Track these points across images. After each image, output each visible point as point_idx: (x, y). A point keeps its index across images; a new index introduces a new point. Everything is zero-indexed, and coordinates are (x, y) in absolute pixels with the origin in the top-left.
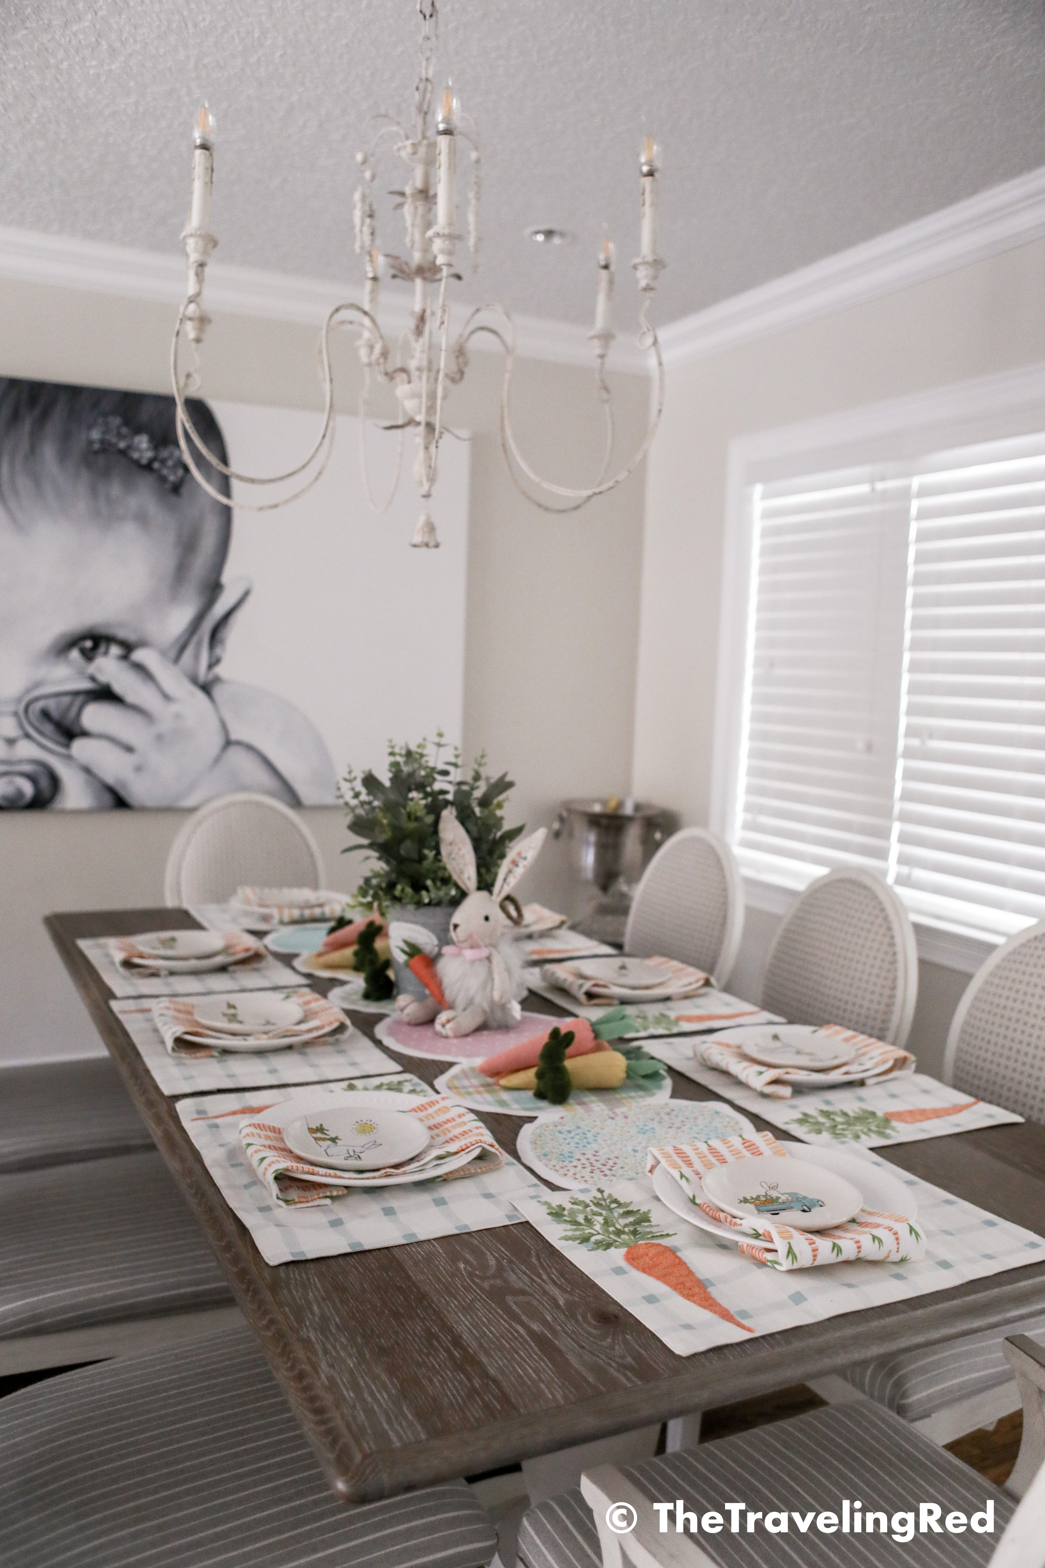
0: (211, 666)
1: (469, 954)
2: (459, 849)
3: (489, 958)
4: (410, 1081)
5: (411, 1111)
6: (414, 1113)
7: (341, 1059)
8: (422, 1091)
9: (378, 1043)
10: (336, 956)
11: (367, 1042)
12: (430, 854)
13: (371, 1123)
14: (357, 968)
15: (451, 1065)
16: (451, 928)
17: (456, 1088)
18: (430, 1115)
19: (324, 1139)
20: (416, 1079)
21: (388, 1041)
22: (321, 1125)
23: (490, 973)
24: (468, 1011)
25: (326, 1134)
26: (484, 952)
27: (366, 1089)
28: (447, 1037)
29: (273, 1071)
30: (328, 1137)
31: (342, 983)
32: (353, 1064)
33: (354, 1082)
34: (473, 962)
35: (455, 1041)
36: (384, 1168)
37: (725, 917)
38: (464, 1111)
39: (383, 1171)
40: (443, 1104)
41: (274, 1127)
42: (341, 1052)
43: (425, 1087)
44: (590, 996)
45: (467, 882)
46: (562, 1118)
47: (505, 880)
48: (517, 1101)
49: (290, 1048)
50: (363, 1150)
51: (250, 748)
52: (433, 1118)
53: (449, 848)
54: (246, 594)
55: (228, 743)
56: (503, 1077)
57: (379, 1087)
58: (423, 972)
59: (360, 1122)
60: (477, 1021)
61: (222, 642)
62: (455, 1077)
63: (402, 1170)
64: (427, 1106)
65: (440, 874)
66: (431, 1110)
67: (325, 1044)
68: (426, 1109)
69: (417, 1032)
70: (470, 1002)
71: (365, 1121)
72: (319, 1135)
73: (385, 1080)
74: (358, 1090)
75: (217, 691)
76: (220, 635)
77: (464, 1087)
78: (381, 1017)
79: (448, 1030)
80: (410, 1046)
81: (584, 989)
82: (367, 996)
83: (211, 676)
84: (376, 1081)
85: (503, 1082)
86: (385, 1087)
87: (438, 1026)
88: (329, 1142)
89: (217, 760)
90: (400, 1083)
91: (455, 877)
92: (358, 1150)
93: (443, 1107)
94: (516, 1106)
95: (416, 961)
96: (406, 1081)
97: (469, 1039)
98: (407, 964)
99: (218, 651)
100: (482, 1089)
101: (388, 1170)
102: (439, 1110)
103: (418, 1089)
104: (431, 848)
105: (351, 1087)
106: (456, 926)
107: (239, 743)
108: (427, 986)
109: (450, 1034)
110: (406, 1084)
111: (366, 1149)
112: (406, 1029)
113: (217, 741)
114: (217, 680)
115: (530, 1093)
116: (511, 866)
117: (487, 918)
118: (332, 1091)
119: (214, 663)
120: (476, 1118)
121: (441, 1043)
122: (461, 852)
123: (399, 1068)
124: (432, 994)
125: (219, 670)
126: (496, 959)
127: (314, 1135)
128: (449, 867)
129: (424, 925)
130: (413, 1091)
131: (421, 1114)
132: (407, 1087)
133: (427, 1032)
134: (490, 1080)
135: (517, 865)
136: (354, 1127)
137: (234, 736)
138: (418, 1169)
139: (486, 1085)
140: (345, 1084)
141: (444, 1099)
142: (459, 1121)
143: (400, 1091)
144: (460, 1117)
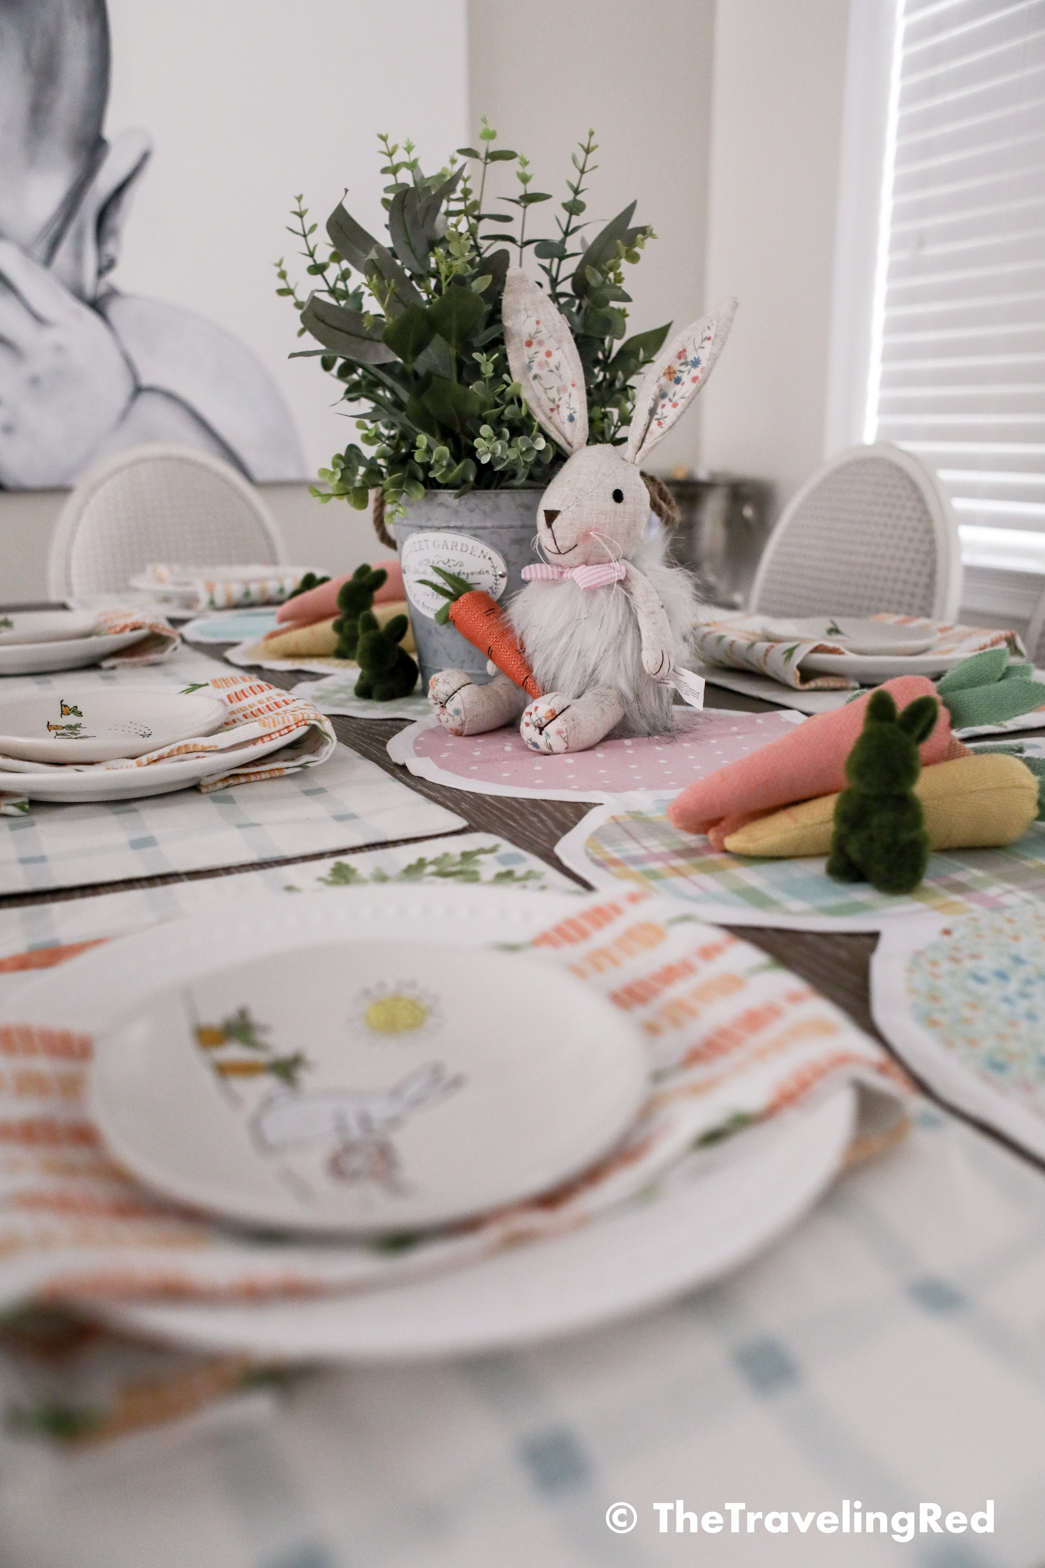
0: (101, 272)
1: (583, 576)
2: (549, 354)
3: (624, 584)
4: (492, 851)
5: (539, 943)
6: (546, 951)
7: (315, 809)
8: (530, 875)
9: (400, 771)
10: (302, 636)
11: (371, 770)
12: (486, 364)
13: (416, 994)
14: (341, 654)
15: (580, 810)
16: (541, 519)
17: (615, 862)
18: (603, 952)
19: (249, 1070)
20: (507, 847)
21: (418, 766)
22: (245, 1011)
23: (631, 612)
24: (588, 696)
25: (258, 1049)
26: (617, 571)
27: (382, 878)
28: (549, 753)
29: (141, 844)
30: (266, 1058)
31: (315, 676)
32: (343, 819)
33: (345, 859)
34: (592, 591)
35: (570, 760)
37: (932, 575)
40: (634, 915)
42: (314, 793)
43: (536, 863)
44: (807, 673)
45: (567, 428)
46: (947, 932)
47: (652, 412)
48: (794, 890)
49: (194, 788)
51: (170, 396)
52: (616, 962)
53: (528, 352)
54: (145, 157)
55: (138, 390)
56: (734, 829)
57: (414, 870)
58: (481, 625)
59: (377, 992)
60: (610, 718)
61: (115, 232)
62: (599, 835)
64: (586, 925)
65: (509, 412)
66: (602, 937)
67: (277, 777)
68: (585, 935)
69: (480, 748)
70: (591, 680)
71: (392, 989)
72: (234, 1052)
73: (430, 850)
74: (362, 882)
75: (114, 310)
76: (110, 223)
77: (635, 860)
78: (399, 724)
80: (470, 775)
81: (797, 659)
82: (364, 692)
83: (102, 288)
84: (408, 855)
85: (733, 842)
86: (431, 869)
87: (528, 732)
88: (268, 1084)
89: (124, 415)
90: (467, 856)
91: (540, 417)
93: (642, 926)
94: (797, 905)
95: (464, 606)
96: (482, 851)
97: (599, 754)
98: (445, 618)
99: (110, 248)
100: (679, 862)
102: (629, 933)
103: (520, 870)
104: (487, 349)
105: (342, 875)
107: (152, 390)
108: (490, 654)
109: (558, 745)
110: (481, 857)
112: (453, 742)
113: (122, 389)
114: (113, 293)
115: (819, 867)
116: (664, 380)
117: (618, 496)
118: (290, 889)
119: (105, 267)
120: (763, 959)
121: (539, 764)
122: (553, 361)
123: (460, 822)
124: (503, 669)
125: (114, 277)
126: (640, 586)
127: (216, 1054)
128: (525, 395)
129: (476, 533)
130: (506, 876)
131: (575, 952)
132: (489, 867)
133: (502, 745)
134: (692, 840)
135: (678, 381)
136: (359, 1010)
137: (146, 380)
139: (687, 852)
140: (326, 866)
141: (634, 898)
142: (708, 971)
143: (472, 877)
144: (708, 953)
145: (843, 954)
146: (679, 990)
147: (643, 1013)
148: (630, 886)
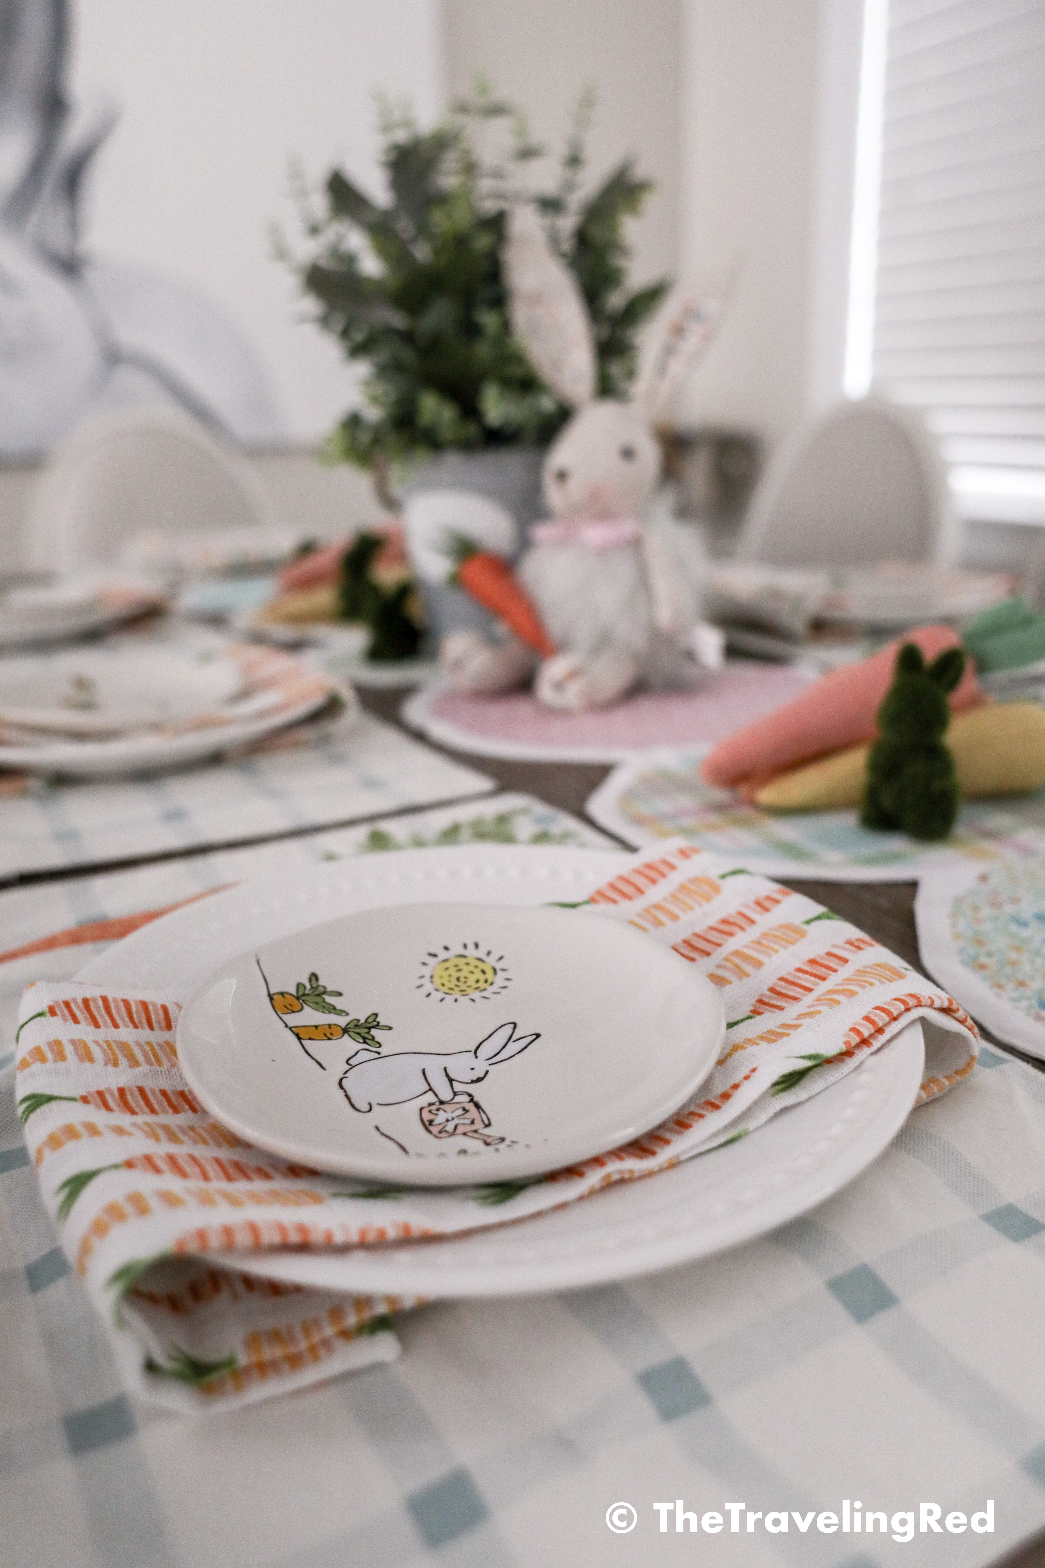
1: (591, 535)
3: (636, 544)
4: (524, 811)
5: (592, 901)
6: (603, 907)
7: (340, 776)
8: (566, 835)
9: (420, 737)
11: (392, 737)
13: (481, 953)
14: (344, 618)
16: (550, 479)
17: (648, 819)
18: (657, 907)
19: (328, 1033)
20: (539, 808)
21: (440, 733)
22: (314, 977)
23: (643, 572)
24: (603, 654)
25: (333, 1009)
26: (626, 528)
27: (419, 843)
28: (568, 713)
30: (342, 1021)
31: (319, 643)
32: (372, 783)
33: (380, 825)
35: (590, 719)
36: (597, 1161)
38: (774, 888)
39: (594, 1178)
40: (687, 869)
41: (144, 1005)
42: (338, 760)
43: (567, 823)
45: (574, 383)
46: (984, 878)
48: (829, 840)
49: (217, 759)
50: (481, 1067)
52: (675, 917)
53: (532, 311)
56: (764, 782)
57: (451, 835)
58: (493, 588)
59: (443, 955)
60: (625, 675)
62: (631, 793)
63: (664, 1155)
64: (641, 881)
66: (657, 893)
67: (298, 745)
68: (641, 891)
69: (497, 712)
70: (604, 636)
71: (457, 949)
72: (309, 1016)
73: (464, 814)
74: (397, 847)
77: (669, 817)
79: (572, 695)
82: (375, 655)
83: (77, 251)
84: (440, 820)
85: (767, 795)
86: (468, 832)
87: (545, 690)
88: (348, 1045)
90: (503, 819)
92: (461, 1067)
93: (696, 880)
94: (834, 856)
95: (473, 570)
96: (516, 813)
97: (618, 713)
98: (453, 580)
100: (712, 818)
101: (614, 1167)
102: (683, 888)
103: (554, 830)
105: (379, 842)
106: (562, 476)
107: (130, 359)
108: (501, 612)
109: (575, 704)
110: (517, 820)
111: (494, 1059)
112: (470, 705)
115: (851, 819)
116: (669, 338)
117: (628, 454)
118: (330, 857)
120: (820, 909)
121: (565, 725)
123: (487, 785)
126: (650, 545)
127: (293, 1020)
130: (542, 838)
131: (633, 908)
132: (524, 828)
133: (521, 708)
135: (682, 336)
136: (426, 971)
138: (722, 1139)
139: (718, 808)
140: (360, 833)
141: (684, 854)
142: (766, 922)
143: (508, 839)
144: (763, 905)
145: (884, 903)
146: (739, 941)
147: (707, 964)
148: (679, 842)
